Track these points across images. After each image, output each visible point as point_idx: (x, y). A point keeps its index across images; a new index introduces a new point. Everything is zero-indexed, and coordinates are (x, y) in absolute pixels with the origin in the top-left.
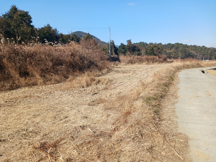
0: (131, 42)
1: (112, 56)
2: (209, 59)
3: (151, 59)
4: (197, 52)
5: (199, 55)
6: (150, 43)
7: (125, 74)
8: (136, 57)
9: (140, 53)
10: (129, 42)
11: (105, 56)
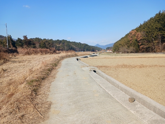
0: (27, 38)
1: (10, 49)
2: (83, 51)
3: (44, 51)
4: (76, 47)
5: (77, 48)
6: (44, 39)
7: (21, 64)
8: (32, 49)
9: (35, 46)
10: (25, 37)
11: (2, 48)
